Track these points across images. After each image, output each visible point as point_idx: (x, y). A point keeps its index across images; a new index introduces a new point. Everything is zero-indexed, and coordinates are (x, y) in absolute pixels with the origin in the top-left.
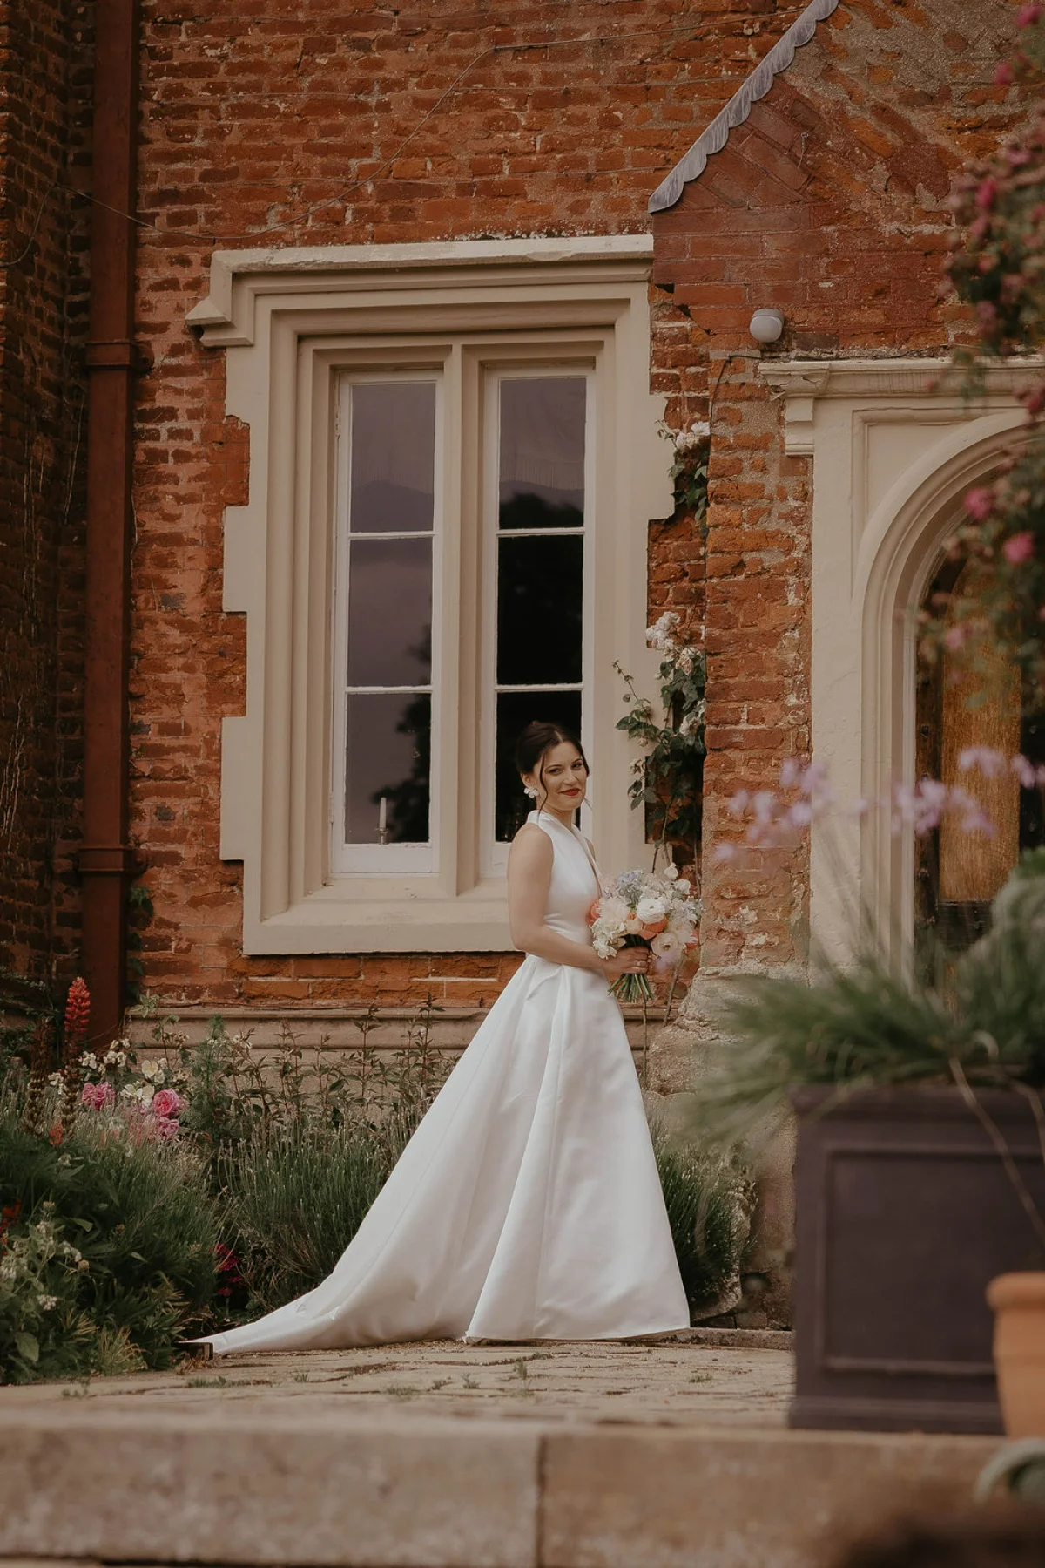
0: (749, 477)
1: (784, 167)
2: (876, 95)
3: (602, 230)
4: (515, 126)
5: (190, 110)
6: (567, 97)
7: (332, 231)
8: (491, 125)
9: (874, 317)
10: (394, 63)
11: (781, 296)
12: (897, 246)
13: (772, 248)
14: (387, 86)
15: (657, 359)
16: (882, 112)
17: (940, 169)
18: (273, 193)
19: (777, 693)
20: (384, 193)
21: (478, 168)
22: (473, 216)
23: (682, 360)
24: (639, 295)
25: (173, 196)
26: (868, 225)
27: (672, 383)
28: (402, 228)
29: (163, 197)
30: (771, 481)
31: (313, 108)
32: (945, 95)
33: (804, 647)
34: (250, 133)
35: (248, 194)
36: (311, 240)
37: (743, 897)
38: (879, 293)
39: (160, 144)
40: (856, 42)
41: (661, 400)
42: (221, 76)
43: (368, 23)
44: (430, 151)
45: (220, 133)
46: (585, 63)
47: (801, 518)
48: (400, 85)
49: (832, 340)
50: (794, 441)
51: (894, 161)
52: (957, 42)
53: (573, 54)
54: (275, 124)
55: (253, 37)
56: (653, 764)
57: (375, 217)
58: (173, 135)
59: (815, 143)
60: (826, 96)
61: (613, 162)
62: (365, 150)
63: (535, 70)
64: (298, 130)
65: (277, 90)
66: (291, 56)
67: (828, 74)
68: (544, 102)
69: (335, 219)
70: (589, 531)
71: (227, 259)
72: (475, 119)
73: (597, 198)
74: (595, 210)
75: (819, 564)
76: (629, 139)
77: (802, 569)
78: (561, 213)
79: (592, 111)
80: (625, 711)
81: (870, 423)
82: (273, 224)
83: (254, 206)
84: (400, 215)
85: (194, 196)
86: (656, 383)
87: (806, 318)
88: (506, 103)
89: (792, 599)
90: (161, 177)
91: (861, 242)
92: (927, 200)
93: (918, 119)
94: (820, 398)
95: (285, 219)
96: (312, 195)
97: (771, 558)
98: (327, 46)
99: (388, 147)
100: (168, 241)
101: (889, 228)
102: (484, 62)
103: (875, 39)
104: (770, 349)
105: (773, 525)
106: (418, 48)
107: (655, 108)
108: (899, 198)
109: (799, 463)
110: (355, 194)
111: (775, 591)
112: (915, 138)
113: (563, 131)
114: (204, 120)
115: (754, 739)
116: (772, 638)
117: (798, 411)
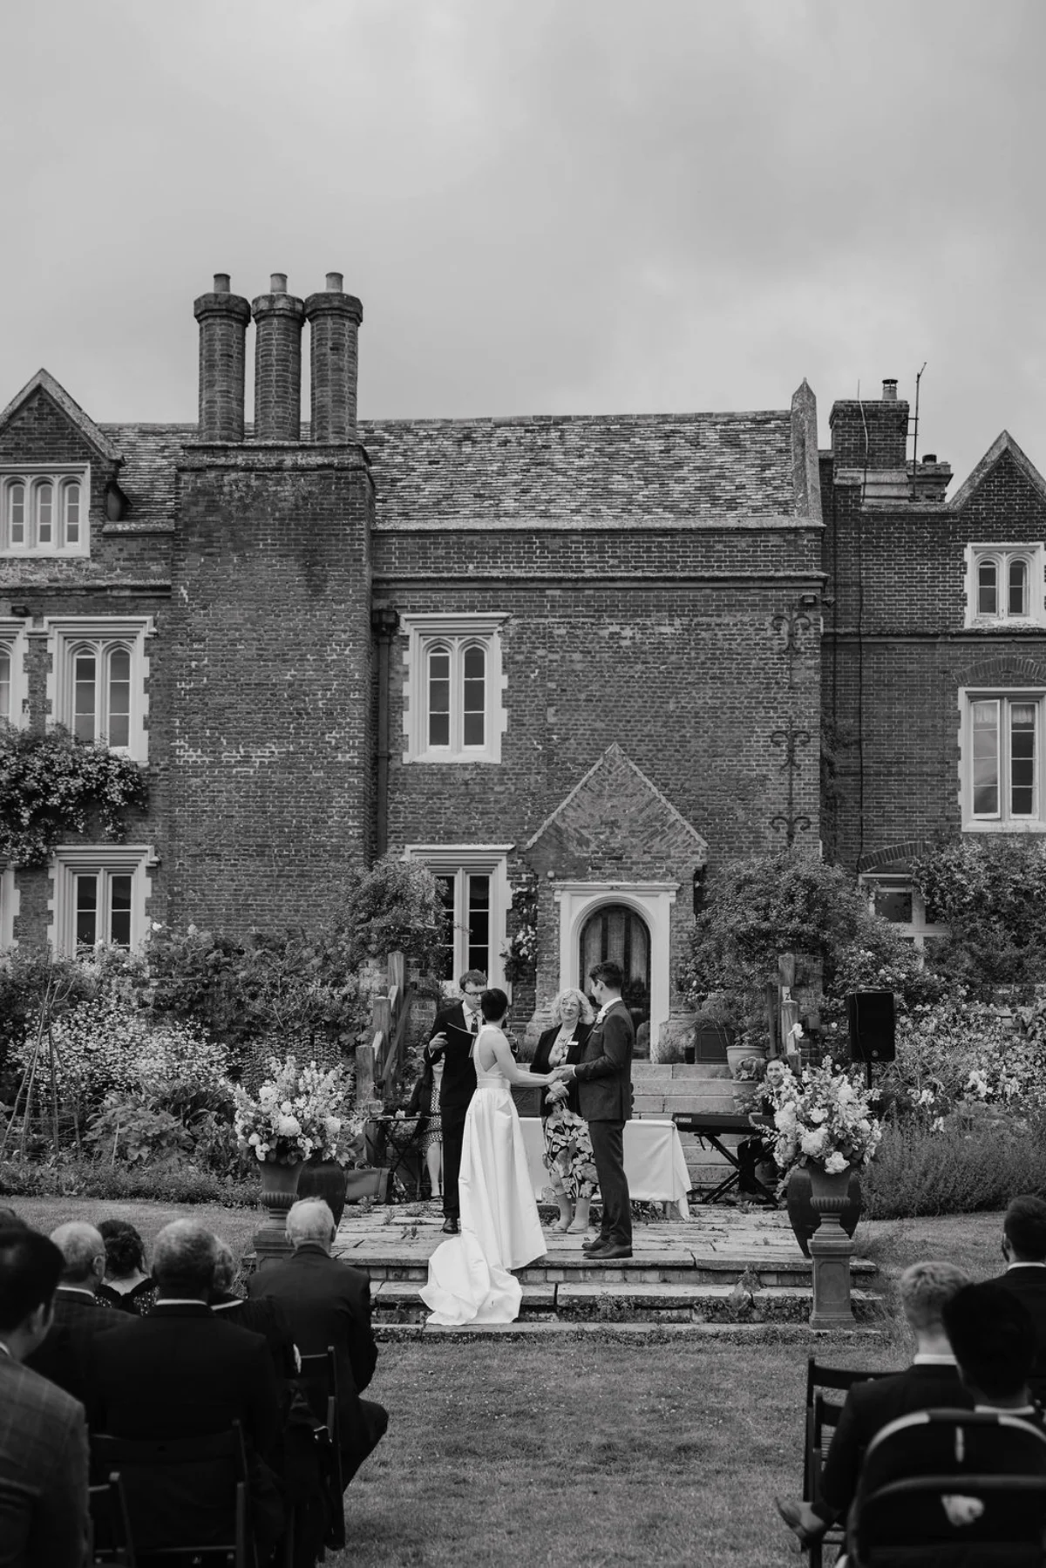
0: (547, 906)
1: (554, 840)
2: (574, 826)
3: (496, 843)
4: (475, 818)
5: (399, 812)
6: (488, 813)
7: (433, 841)
8: (470, 819)
9: (573, 873)
10: (448, 803)
11: (554, 868)
12: (578, 858)
13: (552, 858)
14: (446, 808)
15: (508, 873)
16: (575, 829)
17: (587, 843)
18: (419, 832)
19: (552, 952)
20: (446, 833)
21: (467, 828)
22: (466, 839)
23: (514, 874)
24: (504, 858)
25: (396, 832)
26: (572, 854)
27: (512, 879)
28: (449, 841)
29: (393, 832)
30: (551, 907)
31: (429, 813)
32: (589, 827)
33: (558, 942)
34: (414, 818)
35: (413, 832)
36: (428, 843)
37: (545, 995)
38: (575, 868)
39: (393, 820)
40: (570, 814)
41: (510, 882)
42: (406, 804)
43: (442, 794)
44: (456, 824)
45: (406, 818)
46: (492, 805)
47: (558, 915)
48: (449, 808)
49: (564, 878)
50: (556, 899)
51: (578, 840)
52: (591, 815)
53: (489, 803)
54: (419, 816)
55: (414, 796)
56: (509, 964)
57: (443, 839)
58: (395, 818)
59: (561, 836)
60: (563, 826)
61: (498, 828)
62: (441, 823)
63: (480, 806)
64: (425, 818)
65: (421, 808)
66: (422, 801)
67: (564, 821)
68: (482, 814)
69: (433, 838)
70: (491, 910)
71: (409, 847)
72: (466, 817)
73: (494, 836)
74: (494, 839)
75: (562, 925)
76: (502, 823)
77: (558, 926)
78: (486, 839)
79: (493, 816)
80: (503, 952)
81: (573, 895)
82: (419, 839)
83: (414, 835)
84: (449, 838)
85: (400, 832)
86: (508, 878)
87: (559, 873)
88: (474, 814)
89: (556, 932)
90: (393, 827)
91: (571, 857)
92: (585, 849)
93: (583, 831)
94: (562, 890)
95: (423, 839)
96: (428, 833)
97: (552, 924)
98: (432, 799)
99: (446, 823)
100: (394, 842)
101: (577, 854)
102: (469, 804)
103: (574, 814)
104: (551, 879)
105: (552, 916)
106: (453, 800)
107: (508, 816)
108: (579, 848)
109: (557, 904)
110: (438, 833)
111: (552, 931)
112: (582, 835)
113: (486, 820)
114: (402, 815)
115: (548, 962)
116: (552, 941)
117: (557, 893)
